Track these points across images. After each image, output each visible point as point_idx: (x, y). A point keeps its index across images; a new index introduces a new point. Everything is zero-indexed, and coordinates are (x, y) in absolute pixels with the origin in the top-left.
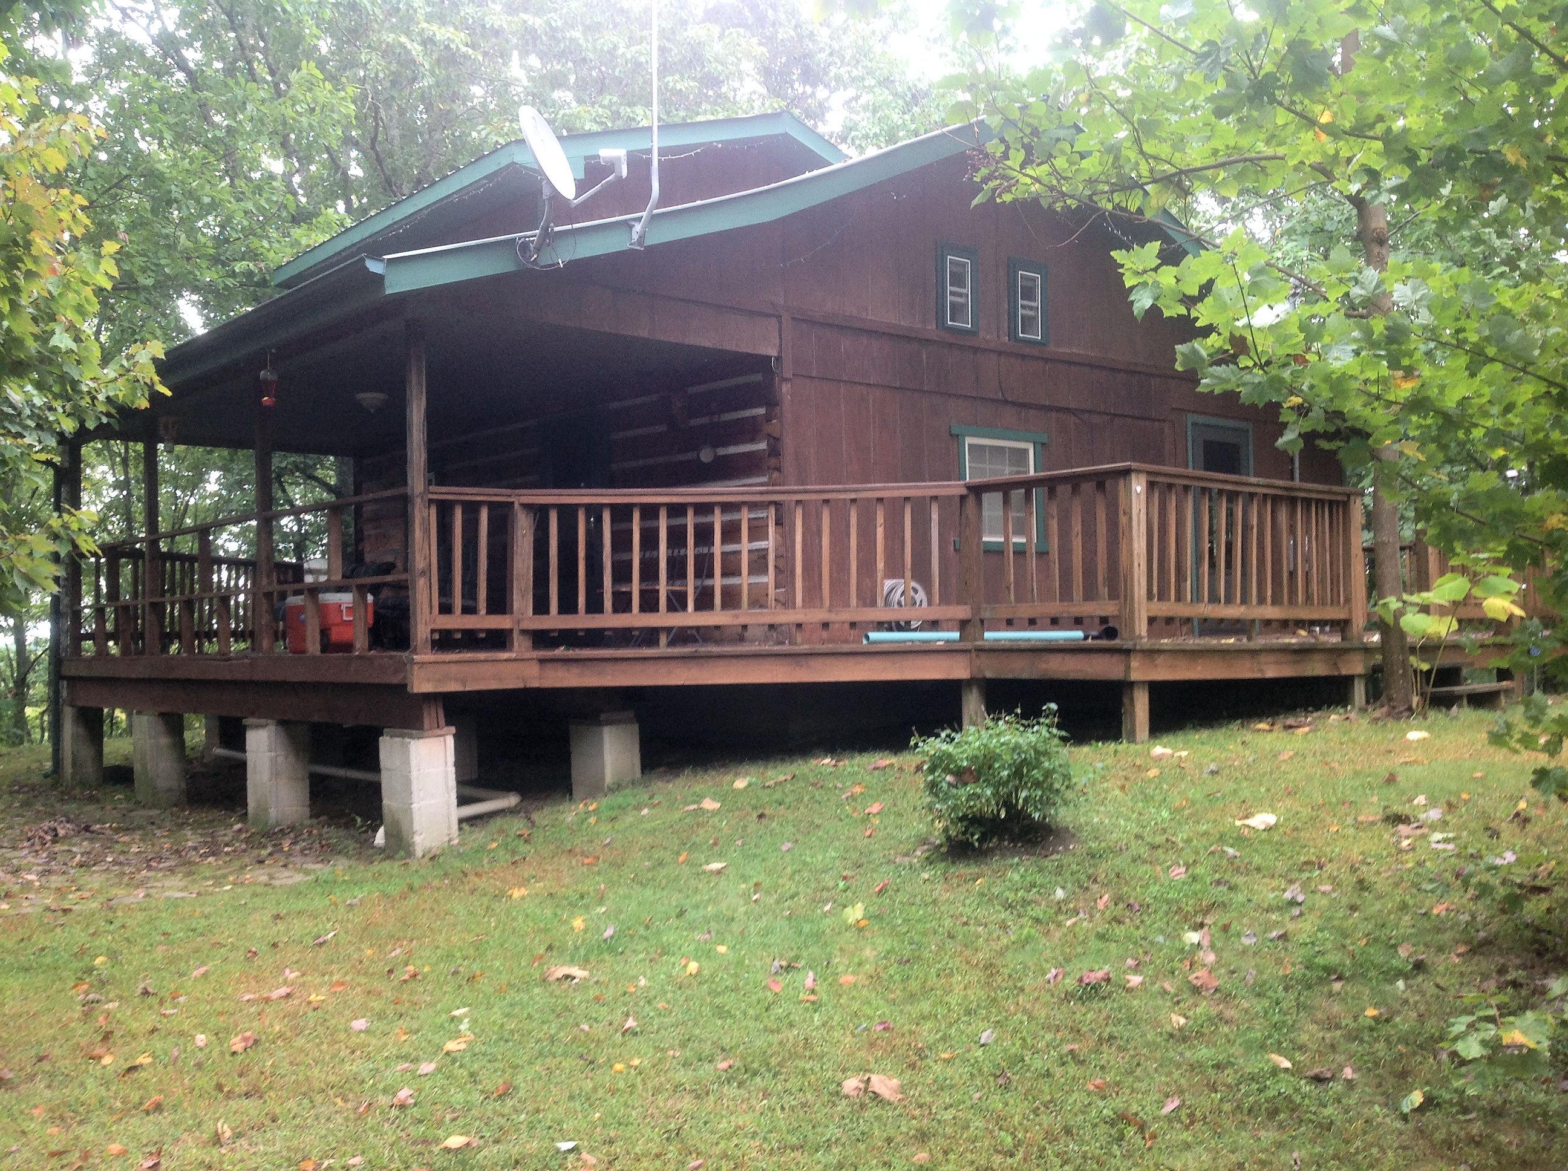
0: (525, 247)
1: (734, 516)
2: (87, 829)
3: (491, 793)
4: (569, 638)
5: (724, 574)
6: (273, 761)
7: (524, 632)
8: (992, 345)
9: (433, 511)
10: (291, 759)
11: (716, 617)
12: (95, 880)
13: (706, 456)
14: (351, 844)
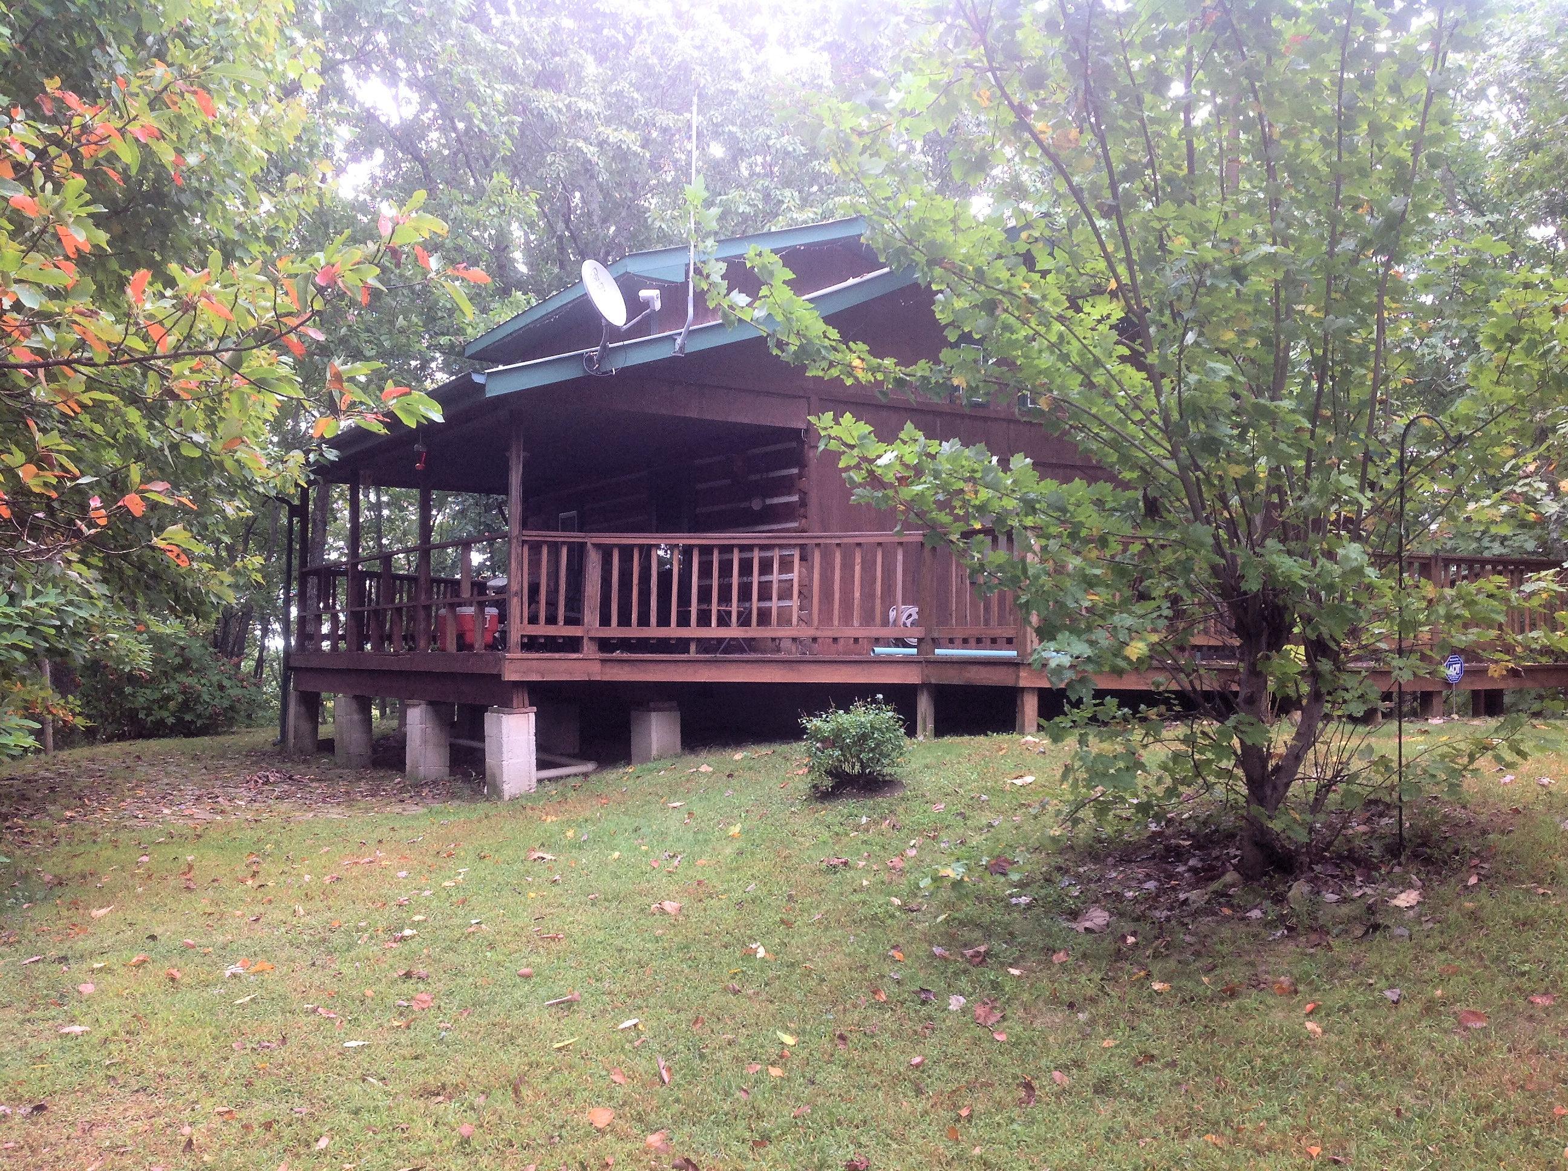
0: (591, 358)
1: (768, 554)
2: (290, 778)
3: (574, 761)
4: (625, 644)
5: (760, 599)
6: (424, 731)
7: (591, 639)
8: (1002, 416)
9: (526, 548)
10: (437, 730)
11: (754, 631)
12: (285, 806)
13: (756, 505)
14: (467, 792)
